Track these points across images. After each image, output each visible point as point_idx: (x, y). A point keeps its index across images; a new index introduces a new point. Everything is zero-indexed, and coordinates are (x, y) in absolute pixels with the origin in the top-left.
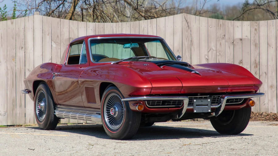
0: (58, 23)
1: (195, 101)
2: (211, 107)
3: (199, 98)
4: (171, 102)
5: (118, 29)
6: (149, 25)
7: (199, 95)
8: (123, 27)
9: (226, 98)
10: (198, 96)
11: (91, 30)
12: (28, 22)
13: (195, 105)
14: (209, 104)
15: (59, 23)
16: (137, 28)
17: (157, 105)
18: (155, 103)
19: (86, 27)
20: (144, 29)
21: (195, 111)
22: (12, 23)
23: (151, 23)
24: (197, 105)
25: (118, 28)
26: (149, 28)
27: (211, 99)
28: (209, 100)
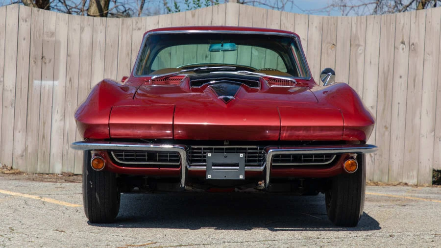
0: (263, 16)
1: (210, 155)
2: (246, 170)
3: (226, 149)
4: (167, 156)
5: (361, 27)
6: (413, 20)
7: (228, 143)
8: (368, 23)
9: (271, 152)
10: (223, 145)
11: (314, 28)
12: (218, 13)
13: (209, 162)
14: (243, 163)
15: (265, 16)
16: (391, 25)
17: (137, 160)
18: (133, 156)
19: (307, 23)
20: (403, 27)
21: (209, 177)
22: (193, 16)
23: (416, 17)
24: (214, 165)
25: (360, 24)
26: (413, 25)
27: (246, 153)
28: (241, 155)
